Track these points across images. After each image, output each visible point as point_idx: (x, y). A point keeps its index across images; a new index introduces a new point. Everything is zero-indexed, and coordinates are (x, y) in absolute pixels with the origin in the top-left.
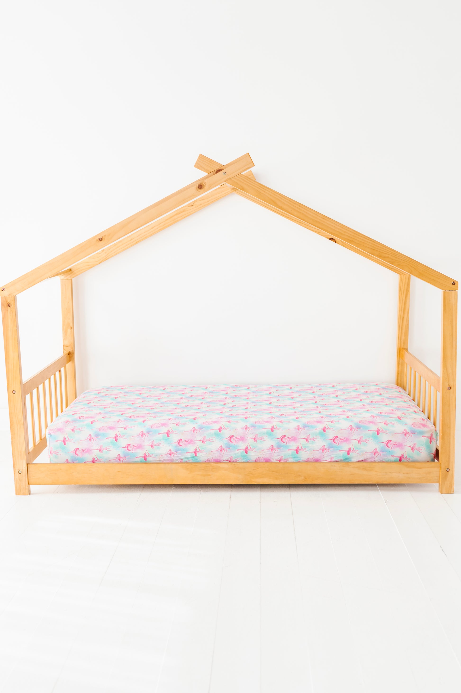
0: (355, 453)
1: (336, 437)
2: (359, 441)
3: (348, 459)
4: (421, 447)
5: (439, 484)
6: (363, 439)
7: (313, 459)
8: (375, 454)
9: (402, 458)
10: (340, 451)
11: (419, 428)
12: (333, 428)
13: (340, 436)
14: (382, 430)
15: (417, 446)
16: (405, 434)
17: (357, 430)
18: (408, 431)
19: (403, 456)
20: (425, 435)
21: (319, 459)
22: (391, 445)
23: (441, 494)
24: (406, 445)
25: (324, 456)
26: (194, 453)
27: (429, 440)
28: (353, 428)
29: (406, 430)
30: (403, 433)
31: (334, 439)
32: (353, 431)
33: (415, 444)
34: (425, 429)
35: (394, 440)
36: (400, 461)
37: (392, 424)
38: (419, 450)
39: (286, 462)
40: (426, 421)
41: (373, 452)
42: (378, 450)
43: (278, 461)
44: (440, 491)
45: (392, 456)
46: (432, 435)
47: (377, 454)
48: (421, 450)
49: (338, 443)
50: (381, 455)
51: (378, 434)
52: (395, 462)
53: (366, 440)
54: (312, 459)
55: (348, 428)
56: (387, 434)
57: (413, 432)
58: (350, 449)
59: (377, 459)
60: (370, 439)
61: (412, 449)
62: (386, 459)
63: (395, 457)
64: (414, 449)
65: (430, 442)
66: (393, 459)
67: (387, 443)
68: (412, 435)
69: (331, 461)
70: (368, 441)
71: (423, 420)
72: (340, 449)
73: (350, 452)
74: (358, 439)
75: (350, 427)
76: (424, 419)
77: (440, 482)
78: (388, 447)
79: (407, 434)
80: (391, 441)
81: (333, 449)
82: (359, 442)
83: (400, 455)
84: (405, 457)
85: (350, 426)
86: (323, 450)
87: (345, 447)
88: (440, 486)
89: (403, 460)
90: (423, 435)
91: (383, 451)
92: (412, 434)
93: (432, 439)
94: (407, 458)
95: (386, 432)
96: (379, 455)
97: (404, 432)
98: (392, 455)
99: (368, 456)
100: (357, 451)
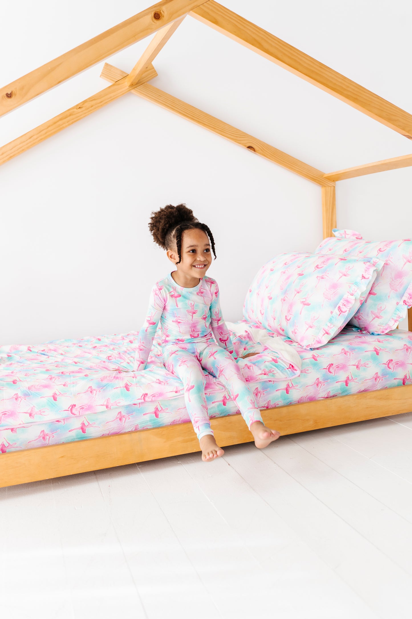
0: (355, 382)
1: (331, 365)
2: (357, 367)
3: (346, 391)
6: (362, 363)
7: (307, 397)
8: (376, 379)
9: (406, 380)
10: (336, 382)
12: (324, 355)
13: (335, 363)
14: (380, 349)
16: (407, 350)
17: (352, 354)
18: (409, 345)
19: (406, 376)
21: (313, 396)
22: (392, 365)
24: (408, 363)
25: (319, 392)
26: (154, 415)
28: (348, 352)
29: (406, 344)
31: (329, 368)
32: (347, 355)
35: (395, 359)
36: (404, 384)
39: (275, 407)
41: (373, 377)
42: (379, 375)
43: (266, 408)
47: (378, 379)
49: (334, 373)
50: (382, 380)
51: (377, 354)
52: (398, 386)
53: (365, 363)
54: (306, 397)
56: (387, 352)
58: (349, 378)
59: (379, 385)
60: (369, 362)
62: (388, 384)
63: (397, 380)
66: (396, 382)
67: (388, 364)
69: (328, 397)
70: (368, 364)
72: (336, 380)
73: (348, 381)
74: (356, 364)
78: (389, 368)
79: (409, 349)
80: (392, 360)
81: (329, 381)
82: (357, 368)
83: (403, 377)
84: (408, 377)
85: (343, 350)
86: (317, 385)
87: (342, 376)
89: (407, 382)
91: (384, 375)
94: (411, 378)
97: (405, 347)
98: (395, 378)
99: (368, 384)
100: (357, 379)
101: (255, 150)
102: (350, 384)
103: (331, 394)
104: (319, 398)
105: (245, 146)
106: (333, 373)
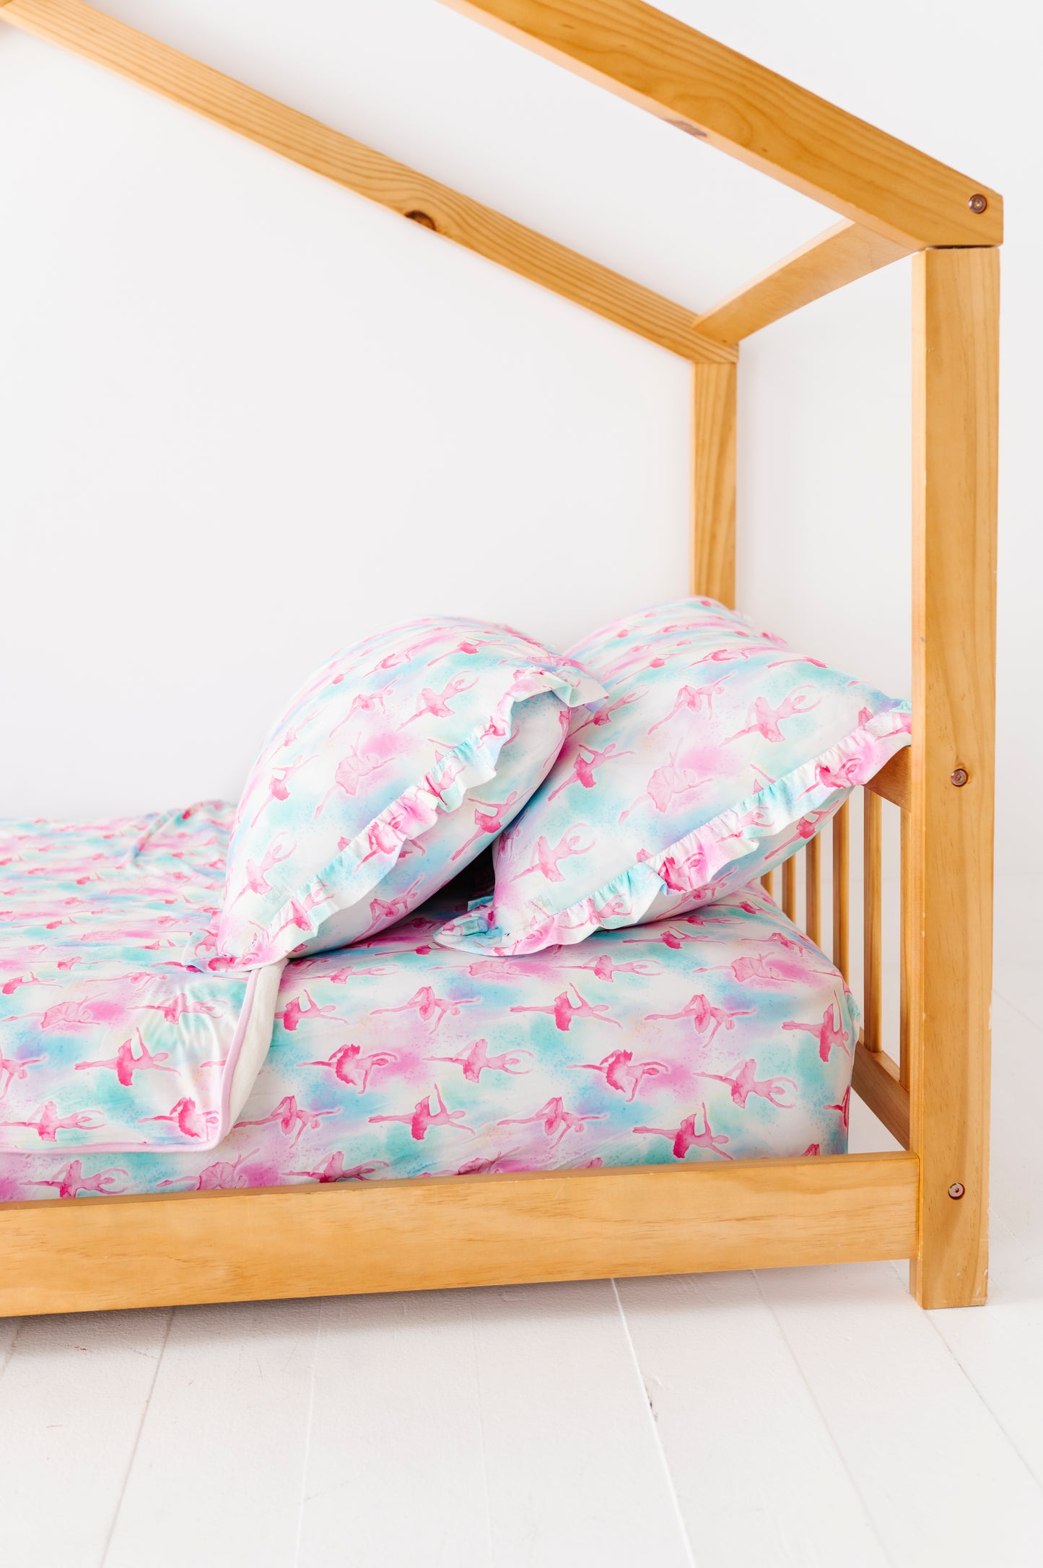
0: (453, 1124)
1: (350, 1053)
2: (468, 1068)
3: (413, 1158)
4: (780, 1079)
5: (914, 1261)
6: (490, 1052)
7: (239, 1167)
8: (550, 1123)
9: (688, 1138)
10: (372, 1121)
11: (767, 984)
12: (334, 1008)
13: (368, 1046)
14: (580, 1004)
15: (758, 1076)
16: (700, 1019)
17: (457, 1012)
18: (713, 1000)
19: (690, 1126)
20: (797, 1021)
21: (269, 1164)
22: (628, 1074)
23: (926, 1305)
24: (703, 1074)
25: (293, 1150)
27: (818, 1041)
28: (438, 1003)
29: (702, 997)
30: (687, 1012)
31: (340, 1063)
32: (434, 1018)
33: (748, 1066)
34: (798, 989)
35: (642, 1050)
36: (679, 1151)
37: (633, 970)
38: (769, 1091)
40: (796, 949)
41: (539, 1116)
42: (567, 1106)
44: (919, 1295)
45: (636, 1130)
46: (830, 1018)
47: (563, 1125)
48: (780, 1091)
50: (580, 1129)
51: (562, 1023)
52: (652, 1162)
53: (504, 1056)
54: (234, 1167)
55: (412, 1004)
56: (609, 1020)
57: (738, 1006)
58: (427, 1107)
59: (565, 1147)
60: (523, 1051)
61: (736, 1090)
62: (605, 1147)
63: (649, 1136)
64: (743, 1091)
65: (824, 1055)
66: (643, 1144)
67: (611, 1069)
68: (736, 1023)
69: (330, 1173)
70: (516, 1061)
71: (786, 943)
72: (372, 1111)
73: (425, 1120)
74: (465, 1057)
75: (419, 999)
76: (789, 937)
77: (920, 1254)
78: (615, 1085)
79: (708, 1015)
80: (628, 1056)
81: (339, 1111)
82: (466, 1070)
83: (676, 1126)
84: (700, 1129)
85: (419, 993)
86: (286, 1122)
87: (400, 1097)
88: (920, 1274)
89: (693, 1149)
90: (787, 1020)
91: (589, 1110)
92: (734, 1018)
93: (830, 1037)
94: (713, 1134)
95: (603, 1014)
96: (573, 1128)
97: (693, 1006)
98: (638, 1126)
99: (516, 1140)
100: (463, 1114)
101: (437, 224)
102: (431, 1130)
103: (346, 1165)
104: (292, 1173)
105: (399, 209)
106: (360, 1082)
